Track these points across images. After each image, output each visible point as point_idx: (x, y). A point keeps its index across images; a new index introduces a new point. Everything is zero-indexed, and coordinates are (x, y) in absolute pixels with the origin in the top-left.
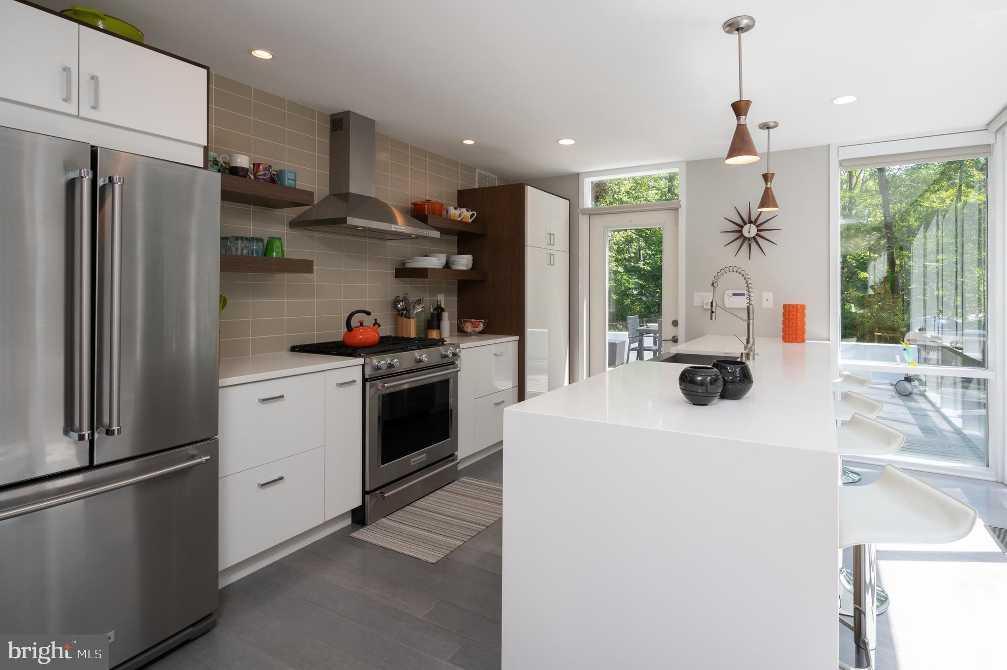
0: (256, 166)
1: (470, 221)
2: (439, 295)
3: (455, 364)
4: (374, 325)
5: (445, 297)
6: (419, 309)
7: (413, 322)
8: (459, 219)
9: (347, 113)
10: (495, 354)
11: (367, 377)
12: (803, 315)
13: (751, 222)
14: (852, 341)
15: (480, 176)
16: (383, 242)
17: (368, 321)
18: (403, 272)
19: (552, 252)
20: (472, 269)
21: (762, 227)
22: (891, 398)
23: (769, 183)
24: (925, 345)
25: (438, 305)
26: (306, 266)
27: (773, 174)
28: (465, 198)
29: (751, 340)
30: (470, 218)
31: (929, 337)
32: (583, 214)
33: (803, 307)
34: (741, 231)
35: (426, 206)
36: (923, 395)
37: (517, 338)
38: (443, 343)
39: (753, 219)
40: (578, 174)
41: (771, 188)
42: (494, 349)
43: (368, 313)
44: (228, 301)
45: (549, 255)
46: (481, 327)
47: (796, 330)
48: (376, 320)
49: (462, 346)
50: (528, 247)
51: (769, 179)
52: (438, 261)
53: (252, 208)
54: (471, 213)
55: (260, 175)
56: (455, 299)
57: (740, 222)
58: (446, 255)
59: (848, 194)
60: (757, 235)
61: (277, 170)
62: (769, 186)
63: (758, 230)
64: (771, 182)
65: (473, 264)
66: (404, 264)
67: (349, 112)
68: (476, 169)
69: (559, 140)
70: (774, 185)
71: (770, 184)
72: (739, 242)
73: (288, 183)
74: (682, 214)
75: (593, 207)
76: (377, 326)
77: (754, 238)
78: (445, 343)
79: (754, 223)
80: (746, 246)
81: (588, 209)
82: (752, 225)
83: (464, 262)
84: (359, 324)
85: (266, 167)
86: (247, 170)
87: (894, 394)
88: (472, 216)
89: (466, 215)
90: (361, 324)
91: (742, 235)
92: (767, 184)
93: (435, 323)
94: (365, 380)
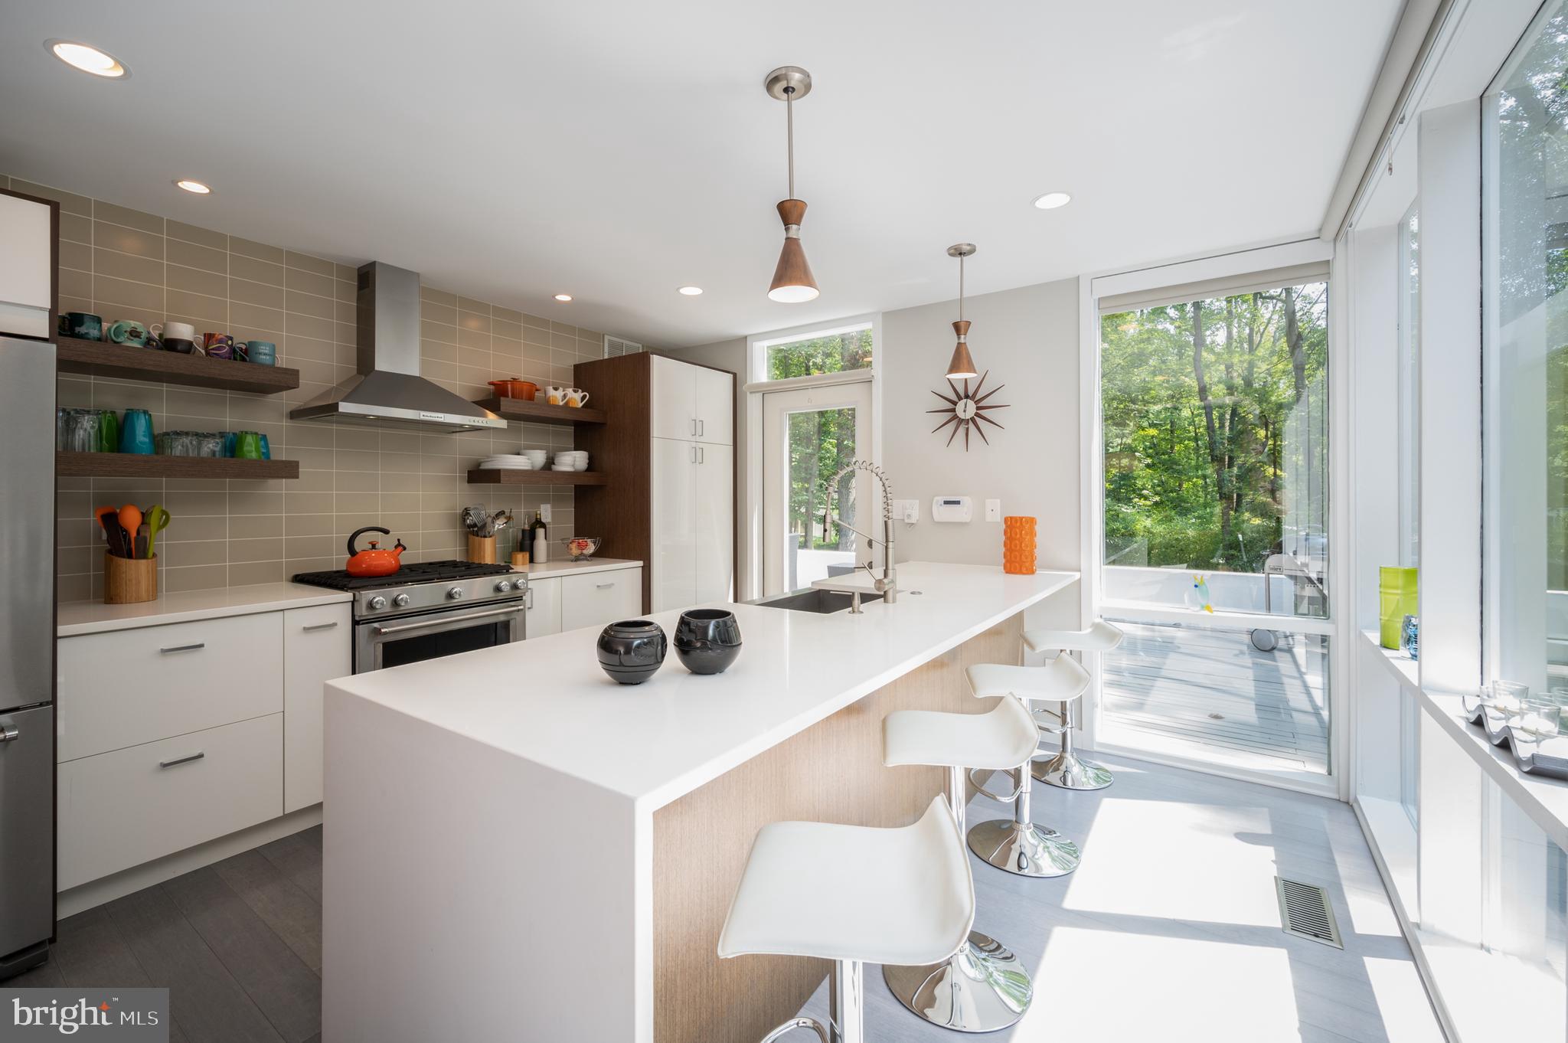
0: (209, 337)
1: (581, 405)
2: (542, 506)
3: (522, 600)
4: (396, 547)
5: (553, 507)
6: (499, 525)
7: (488, 543)
8: (561, 403)
9: (373, 264)
10: (598, 586)
11: (357, 618)
12: (1032, 533)
13: (967, 397)
14: (1182, 568)
15: (612, 345)
16: (449, 436)
17: (385, 543)
18: (479, 475)
19: (701, 445)
20: (588, 470)
21: (982, 404)
22: (1236, 655)
23: (962, 336)
24: (1296, 576)
25: (537, 519)
26: (290, 470)
27: (968, 324)
28: (583, 376)
29: (890, 572)
30: (579, 400)
31: (1299, 563)
32: (751, 393)
33: (1032, 521)
34: (953, 410)
35: (509, 386)
36: (1290, 651)
37: (640, 563)
38: (508, 571)
39: (970, 393)
40: (746, 337)
41: (965, 343)
42: (601, 579)
43: (386, 532)
44: (171, 517)
45: (694, 449)
46: (591, 548)
47: (1021, 556)
48: (399, 540)
49: (531, 576)
50: (654, 439)
51: (963, 331)
52: (527, 461)
53: (228, 394)
54: (582, 394)
55: (213, 349)
56: (570, 510)
57: (953, 397)
58: (545, 452)
59: (1246, 357)
60: (977, 415)
61: (246, 342)
62: (962, 340)
63: (978, 408)
64: (965, 335)
65: (588, 464)
66: (479, 465)
67: (374, 263)
68: (606, 336)
69: (678, 289)
70: (970, 339)
71: (965, 338)
72: (952, 426)
73: (265, 359)
74: (878, 387)
75: (770, 381)
76: (401, 548)
77: (972, 419)
78: (510, 571)
79: (973, 398)
80: (961, 430)
81: (762, 385)
82: (969, 400)
83: (573, 461)
84: (370, 546)
85: (222, 339)
86: (190, 344)
87: (1245, 648)
88: (584, 397)
89: (576, 398)
90: (374, 546)
91: (956, 417)
92: (959, 338)
93: (527, 542)
94: (355, 623)
